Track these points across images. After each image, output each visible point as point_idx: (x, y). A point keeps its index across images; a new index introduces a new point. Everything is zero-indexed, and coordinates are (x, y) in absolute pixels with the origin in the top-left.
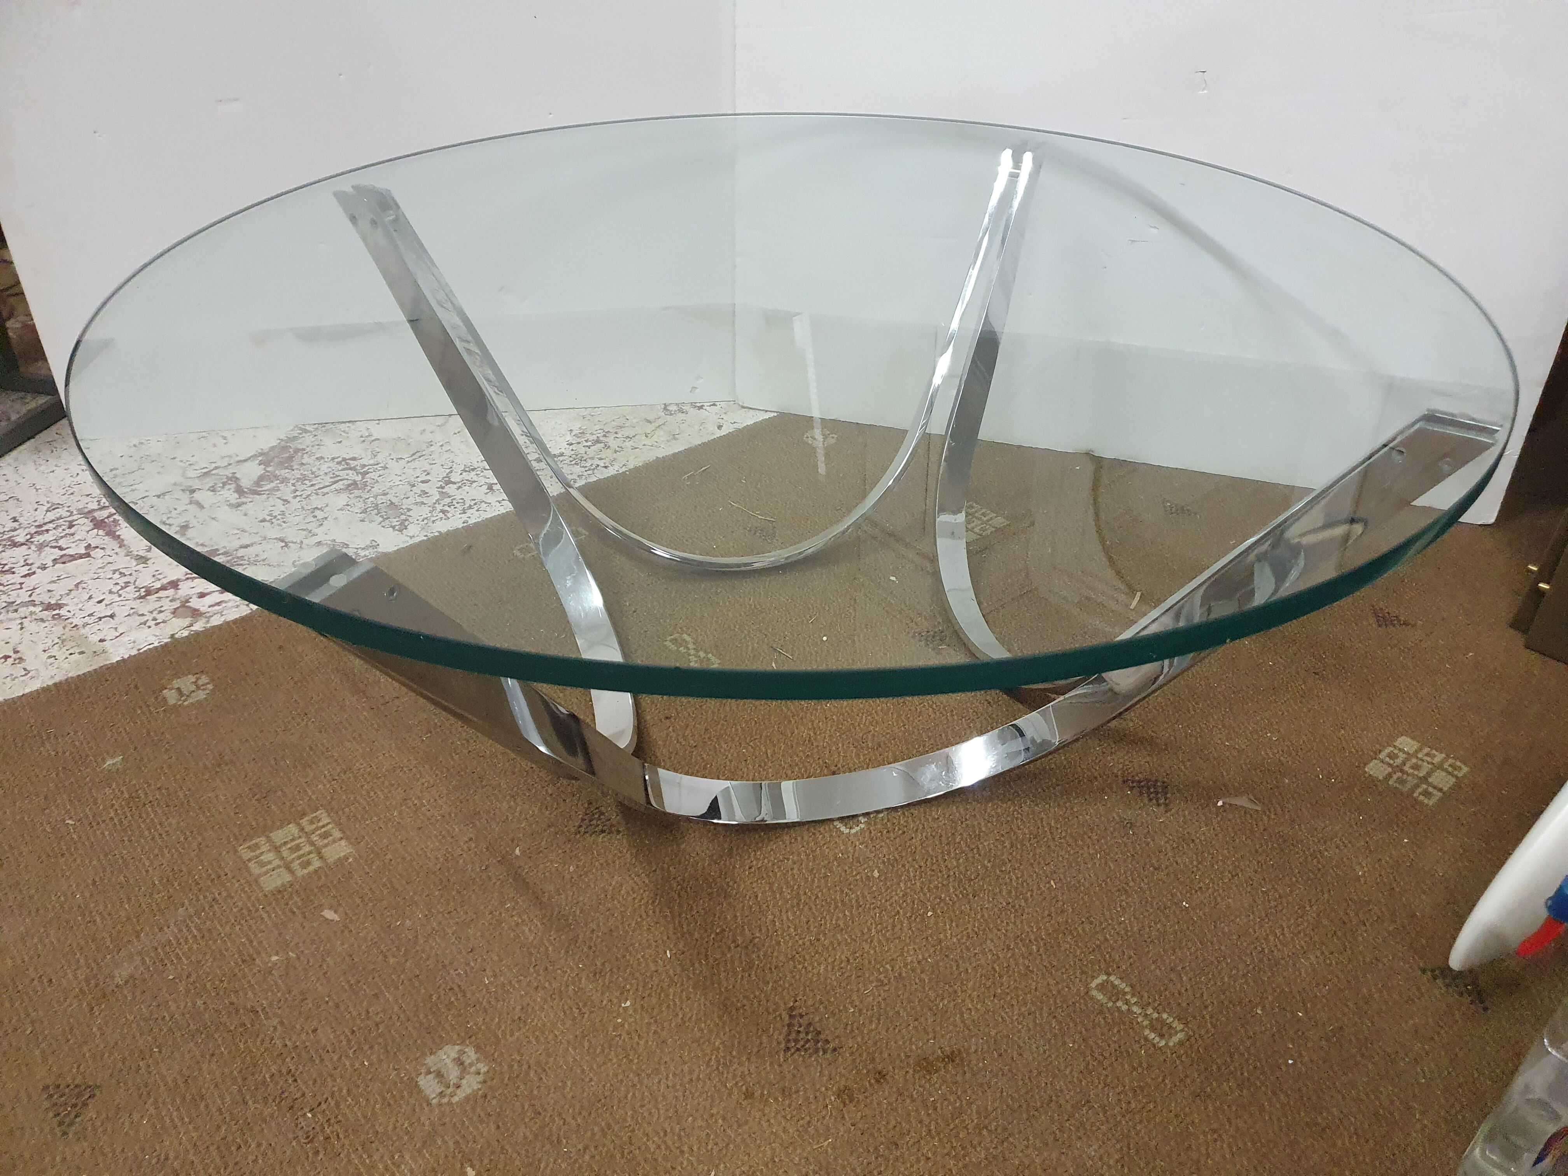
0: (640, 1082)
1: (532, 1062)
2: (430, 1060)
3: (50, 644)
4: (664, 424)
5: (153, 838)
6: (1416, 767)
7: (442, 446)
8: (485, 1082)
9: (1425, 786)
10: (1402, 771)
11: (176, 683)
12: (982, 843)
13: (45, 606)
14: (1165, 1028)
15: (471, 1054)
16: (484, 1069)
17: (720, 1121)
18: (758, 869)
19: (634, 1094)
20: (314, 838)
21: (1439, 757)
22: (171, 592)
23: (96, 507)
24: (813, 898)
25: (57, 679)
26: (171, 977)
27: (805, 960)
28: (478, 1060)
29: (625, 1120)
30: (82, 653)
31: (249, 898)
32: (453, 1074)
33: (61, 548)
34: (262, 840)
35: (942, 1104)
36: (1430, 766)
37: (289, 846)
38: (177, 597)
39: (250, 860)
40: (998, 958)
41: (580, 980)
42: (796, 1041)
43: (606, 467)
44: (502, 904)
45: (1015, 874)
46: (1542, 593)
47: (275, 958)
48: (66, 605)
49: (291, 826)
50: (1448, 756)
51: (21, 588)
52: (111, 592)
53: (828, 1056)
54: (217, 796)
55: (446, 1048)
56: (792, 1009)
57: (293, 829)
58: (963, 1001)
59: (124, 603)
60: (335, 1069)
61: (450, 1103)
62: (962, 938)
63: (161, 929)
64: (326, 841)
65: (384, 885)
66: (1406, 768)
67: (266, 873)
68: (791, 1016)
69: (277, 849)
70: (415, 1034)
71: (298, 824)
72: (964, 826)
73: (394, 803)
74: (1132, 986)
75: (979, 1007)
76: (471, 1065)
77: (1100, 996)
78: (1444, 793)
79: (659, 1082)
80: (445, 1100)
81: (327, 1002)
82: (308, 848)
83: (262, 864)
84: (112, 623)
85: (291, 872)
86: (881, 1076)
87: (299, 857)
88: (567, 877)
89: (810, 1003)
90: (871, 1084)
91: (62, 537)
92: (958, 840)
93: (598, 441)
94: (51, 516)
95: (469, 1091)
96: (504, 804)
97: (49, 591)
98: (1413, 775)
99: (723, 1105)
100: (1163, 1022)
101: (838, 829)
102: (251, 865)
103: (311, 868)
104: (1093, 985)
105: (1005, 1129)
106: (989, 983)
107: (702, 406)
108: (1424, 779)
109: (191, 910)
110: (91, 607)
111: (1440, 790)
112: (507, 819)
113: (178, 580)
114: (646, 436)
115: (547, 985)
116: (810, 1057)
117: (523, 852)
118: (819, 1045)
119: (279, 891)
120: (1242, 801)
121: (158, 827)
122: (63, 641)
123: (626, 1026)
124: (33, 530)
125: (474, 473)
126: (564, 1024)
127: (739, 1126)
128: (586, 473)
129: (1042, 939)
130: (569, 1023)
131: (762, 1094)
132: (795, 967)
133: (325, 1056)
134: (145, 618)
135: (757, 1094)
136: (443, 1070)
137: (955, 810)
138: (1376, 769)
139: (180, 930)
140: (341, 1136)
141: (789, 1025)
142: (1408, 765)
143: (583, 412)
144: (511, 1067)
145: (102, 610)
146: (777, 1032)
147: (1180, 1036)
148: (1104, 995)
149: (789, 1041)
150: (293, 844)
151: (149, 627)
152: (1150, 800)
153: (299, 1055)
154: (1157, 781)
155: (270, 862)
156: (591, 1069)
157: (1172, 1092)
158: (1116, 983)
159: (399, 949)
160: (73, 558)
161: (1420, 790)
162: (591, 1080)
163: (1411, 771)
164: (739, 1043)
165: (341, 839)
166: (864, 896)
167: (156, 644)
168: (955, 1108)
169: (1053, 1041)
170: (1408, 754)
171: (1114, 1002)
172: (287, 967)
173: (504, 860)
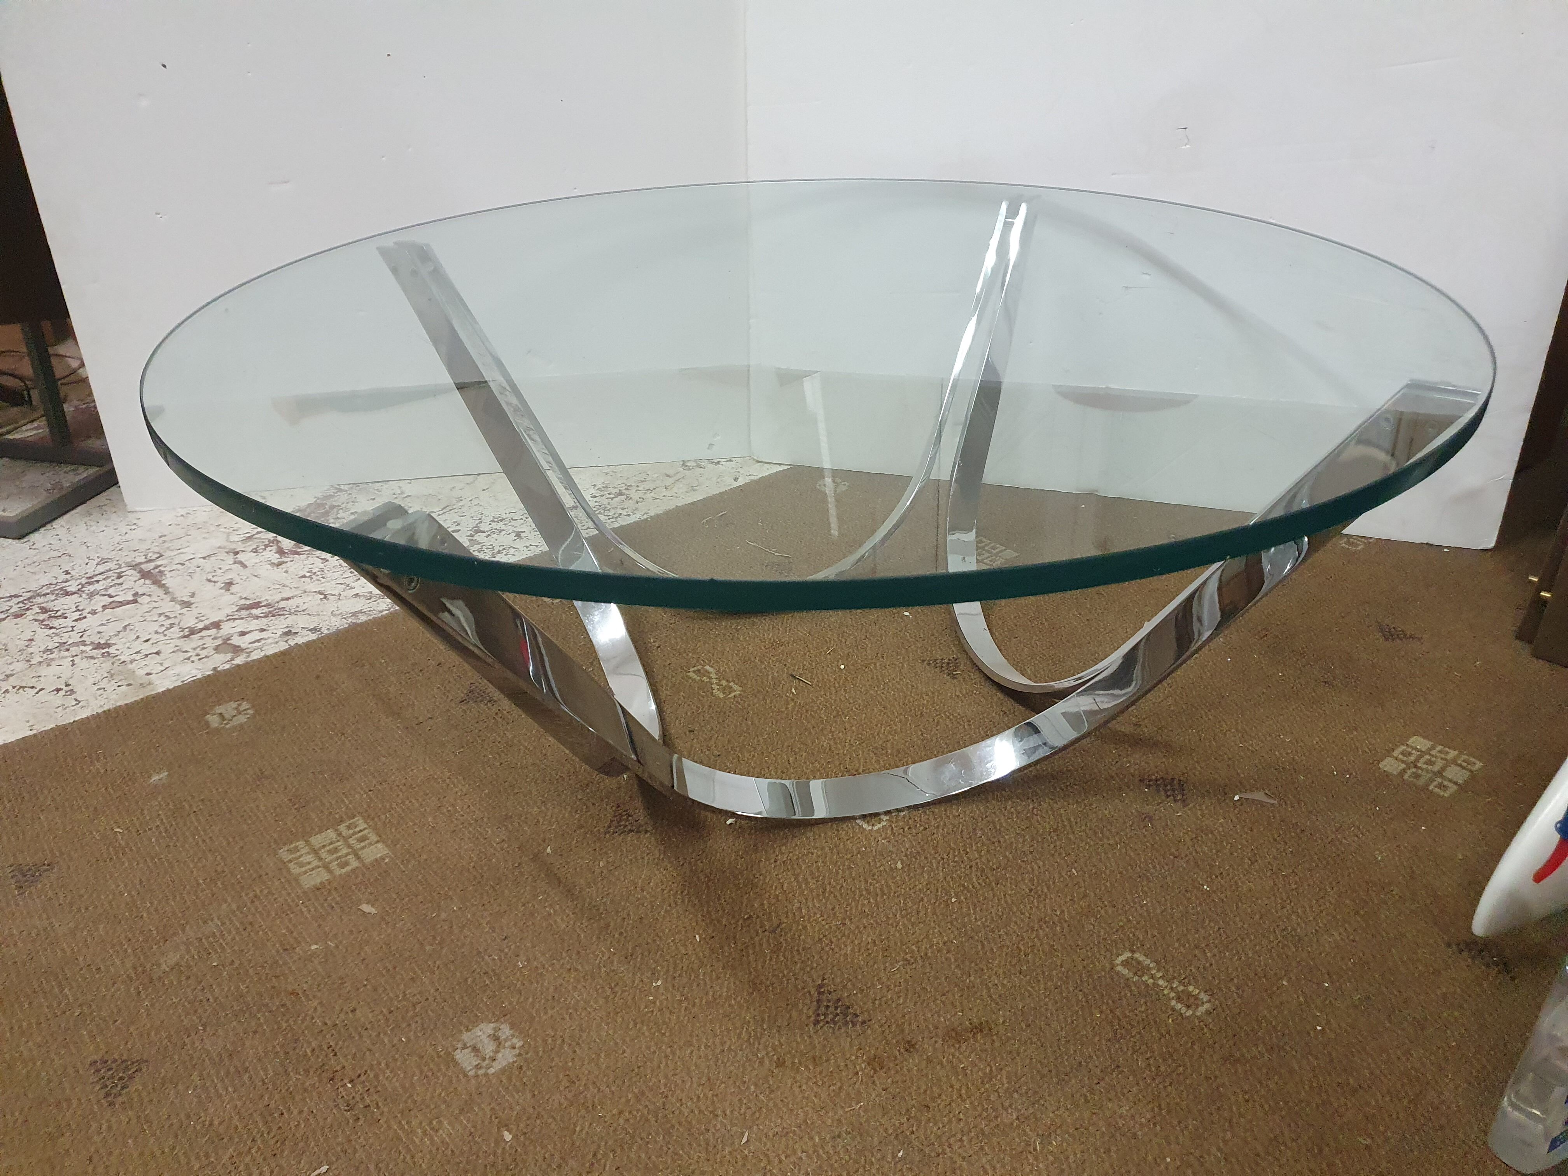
0: (674, 1054)
1: (566, 1036)
2: (466, 1036)
3: (99, 678)
4: (683, 478)
5: (197, 844)
6: (1430, 763)
7: (470, 501)
8: (520, 1055)
9: (1439, 780)
10: (1416, 766)
11: (219, 709)
12: (1003, 837)
13: (95, 646)
14: (1192, 1000)
15: (506, 1031)
16: (519, 1044)
17: (752, 1088)
18: (784, 862)
19: (667, 1064)
20: (352, 841)
21: (1453, 754)
22: (213, 632)
23: (143, 560)
24: (838, 887)
25: (106, 708)
26: (215, 964)
27: (832, 942)
28: (513, 1036)
29: (659, 1087)
30: (129, 685)
31: (289, 894)
32: (489, 1048)
33: (110, 596)
34: (301, 844)
35: (971, 1070)
36: (1444, 762)
37: (327, 848)
38: (219, 635)
39: (290, 861)
40: (1023, 939)
41: (612, 962)
42: (825, 1015)
43: (628, 515)
44: (535, 896)
45: (1036, 863)
46: (1545, 601)
47: (314, 947)
48: (115, 644)
49: (329, 831)
50: (1461, 753)
51: (73, 630)
52: (157, 632)
53: (858, 1027)
54: (257, 806)
55: (482, 1026)
56: (821, 985)
57: (331, 834)
58: (990, 977)
59: (168, 642)
60: (374, 1044)
61: (486, 1074)
62: (986, 921)
63: (205, 922)
64: (363, 844)
65: (420, 882)
66: (1419, 765)
67: (305, 872)
68: (820, 993)
69: (315, 852)
70: (451, 1013)
71: (336, 830)
72: (985, 821)
73: (428, 810)
74: (1157, 962)
75: (1005, 982)
76: (506, 1040)
77: (1125, 972)
78: (1459, 785)
79: (692, 1052)
80: (481, 1072)
81: (365, 986)
82: (345, 851)
83: (301, 865)
84: (158, 659)
85: (330, 871)
86: (910, 1046)
87: (337, 858)
88: (598, 871)
89: (838, 980)
90: (901, 1053)
91: (111, 586)
92: (979, 835)
93: (620, 494)
94: (101, 569)
95: (504, 1063)
96: (536, 809)
97: (99, 633)
98: (1427, 771)
99: (756, 1072)
100: (1190, 995)
102: (291, 866)
103: (348, 868)
104: (1118, 961)
105: (1035, 1093)
106: (1014, 961)
107: (719, 461)
108: (1440, 773)
109: (234, 906)
110: (137, 646)
111: (1455, 783)
112: (538, 821)
113: (220, 621)
114: (667, 488)
115: (579, 967)
116: (840, 1028)
117: (554, 851)
118: (848, 1018)
119: (318, 889)
120: (1259, 796)
121: (202, 833)
122: (112, 675)
123: (658, 1003)
124: (84, 581)
126: (596, 1002)
127: (772, 1092)
129: (1066, 921)
130: (601, 1001)
131: (793, 1062)
132: (823, 949)
133: (365, 1033)
134: (189, 654)
135: (788, 1063)
136: (479, 1046)
137: (976, 809)
138: (1389, 765)
139: (223, 924)
140: (380, 1104)
141: (818, 1001)
142: (1422, 761)
143: (606, 470)
144: (545, 1041)
145: (147, 648)
146: (806, 1008)
147: (1207, 1006)
148: (1129, 970)
149: (818, 1015)
150: (331, 846)
151: (193, 662)
152: (1168, 796)
153: (339, 1033)
154: (1173, 779)
155: (309, 863)
156: (624, 1041)
157: (1201, 1057)
158: (1141, 959)
159: (434, 938)
160: (121, 604)
161: (1435, 783)
162: (624, 1052)
163: (1425, 766)
164: (769, 1017)
165: (377, 842)
166: (888, 886)
167: (199, 676)
168: (985, 1074)
169: (1080, 1013)
170: (1422, 751)
171: (1141, 976)
172: (326, 955)
173: (536, 857)
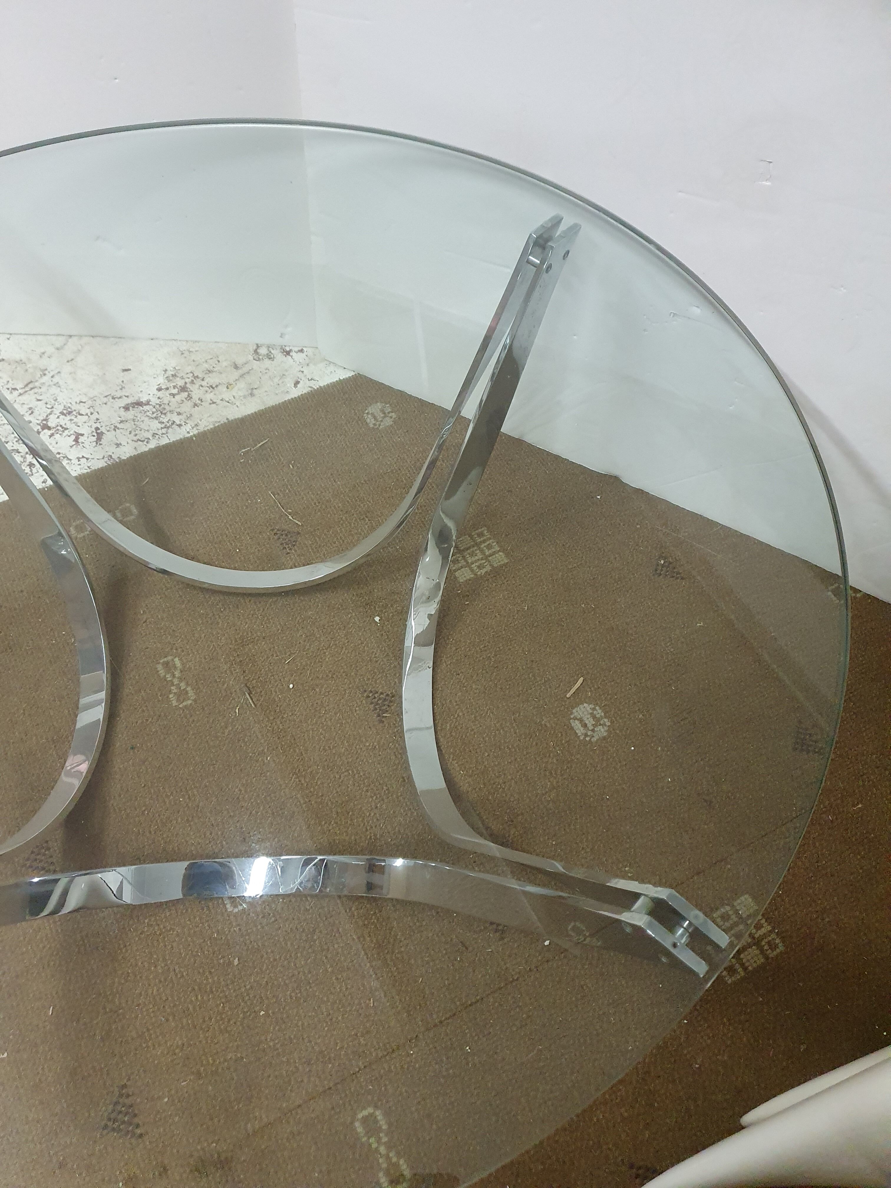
4: (248, 373)
7: (52, 377)
14: (397, 1175)
21: (764, 929)
42: (115, 1120)
43: (180, 426)
50: (772, 931)
53: (133, 1140)
56: (124, 1086)
62: (278, 1044)
68: (120, 1094)
77: (360, 1129)
78: (747, 972)
89: (139, 1084)
90: (154, 1177)
93: (183, 389)
99: (43, 1169)
100: (397, 1168)
101: (225, 905)
104: (360, 1116)
107: (291, 351)
111: (745, 969)
114: (228, 388)
116: (120, 1138)
118: (131, 1128)
125: (69, 417)
128: (160, 432)
129: (340, 1058)
131: (73, 1166)
135: (69, 1166)
141: (116, 1103)
143: (184, 347)
146: (104, 1109)
148: (364, 1128)
149: (110, 1120)
158: (379, 1118)
164: (73, 1112)
169: (305, 1166)
171: (369, 1138)
